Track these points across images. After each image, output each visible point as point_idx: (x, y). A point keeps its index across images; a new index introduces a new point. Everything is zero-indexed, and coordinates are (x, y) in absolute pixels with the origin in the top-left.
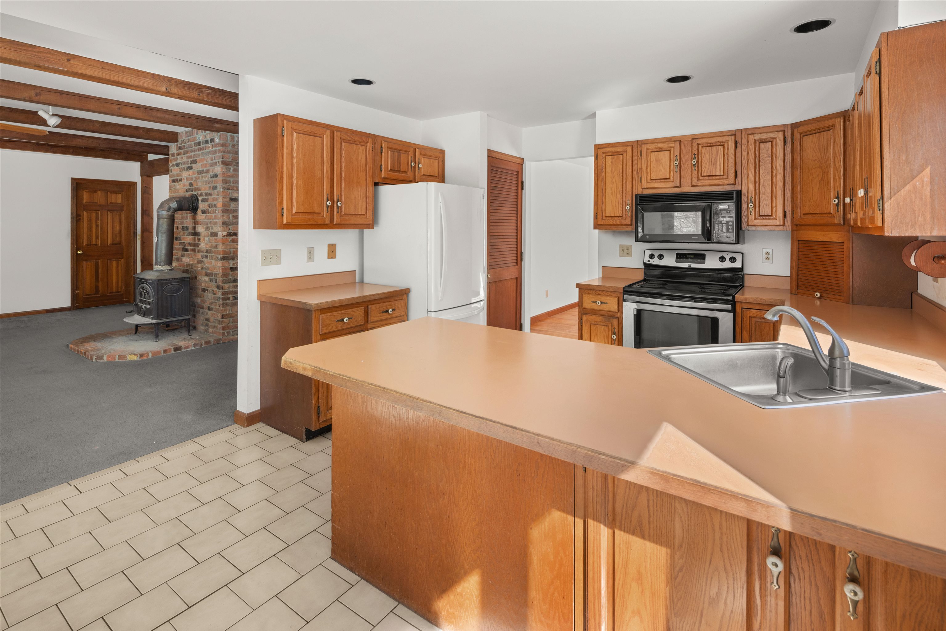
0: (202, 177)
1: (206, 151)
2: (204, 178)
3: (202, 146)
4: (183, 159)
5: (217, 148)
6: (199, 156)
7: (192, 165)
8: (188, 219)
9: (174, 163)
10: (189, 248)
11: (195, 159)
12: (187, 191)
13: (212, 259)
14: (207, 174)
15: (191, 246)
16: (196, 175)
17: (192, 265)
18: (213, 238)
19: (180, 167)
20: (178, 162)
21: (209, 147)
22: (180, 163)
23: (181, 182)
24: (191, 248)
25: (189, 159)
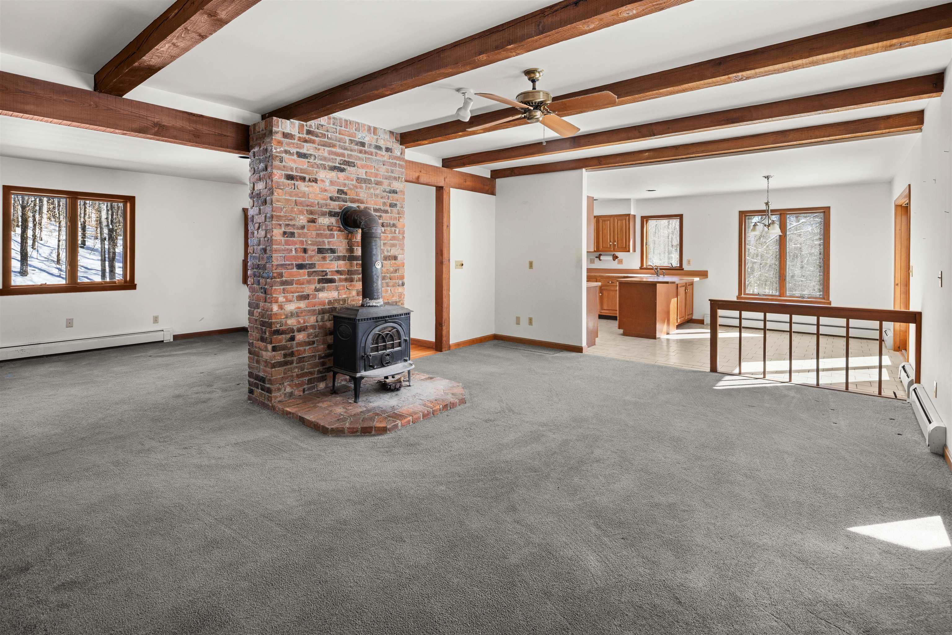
0: (369, 188)
1: (378, 158)
2: (372, 190)
3: (366, 148)
4: (320, 151)
5: (398, 162)
6: (360, 159)
7: (342, 166)
8: (334, 238)
9: (294, 150)
10: (336, 277)
11: (351, 160)
12: (331, 199)
13: (388, 286)
14: (377, 186)
15: (341, 274)
16: (354, 182)
17: (344, 300)
18: (389, 262)
19: (311, 160)
20: (304, 151)
21: (383, 156)
22: (311, 155)
23: (313, 184)
24: (343, 277)
25: (337, 156)
